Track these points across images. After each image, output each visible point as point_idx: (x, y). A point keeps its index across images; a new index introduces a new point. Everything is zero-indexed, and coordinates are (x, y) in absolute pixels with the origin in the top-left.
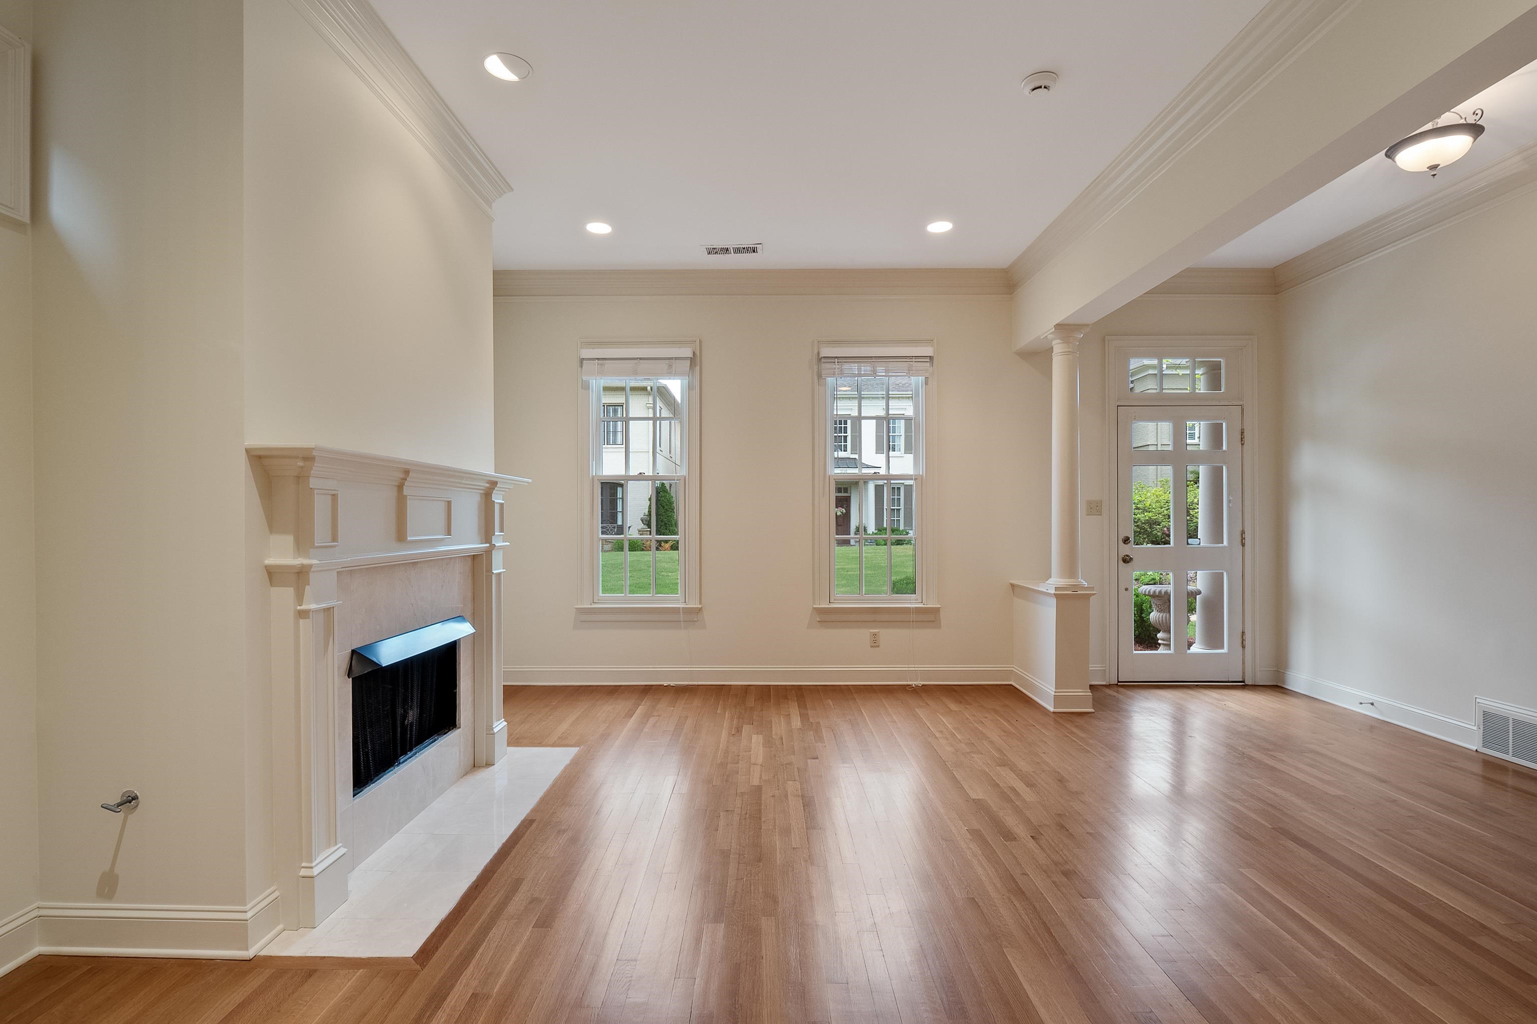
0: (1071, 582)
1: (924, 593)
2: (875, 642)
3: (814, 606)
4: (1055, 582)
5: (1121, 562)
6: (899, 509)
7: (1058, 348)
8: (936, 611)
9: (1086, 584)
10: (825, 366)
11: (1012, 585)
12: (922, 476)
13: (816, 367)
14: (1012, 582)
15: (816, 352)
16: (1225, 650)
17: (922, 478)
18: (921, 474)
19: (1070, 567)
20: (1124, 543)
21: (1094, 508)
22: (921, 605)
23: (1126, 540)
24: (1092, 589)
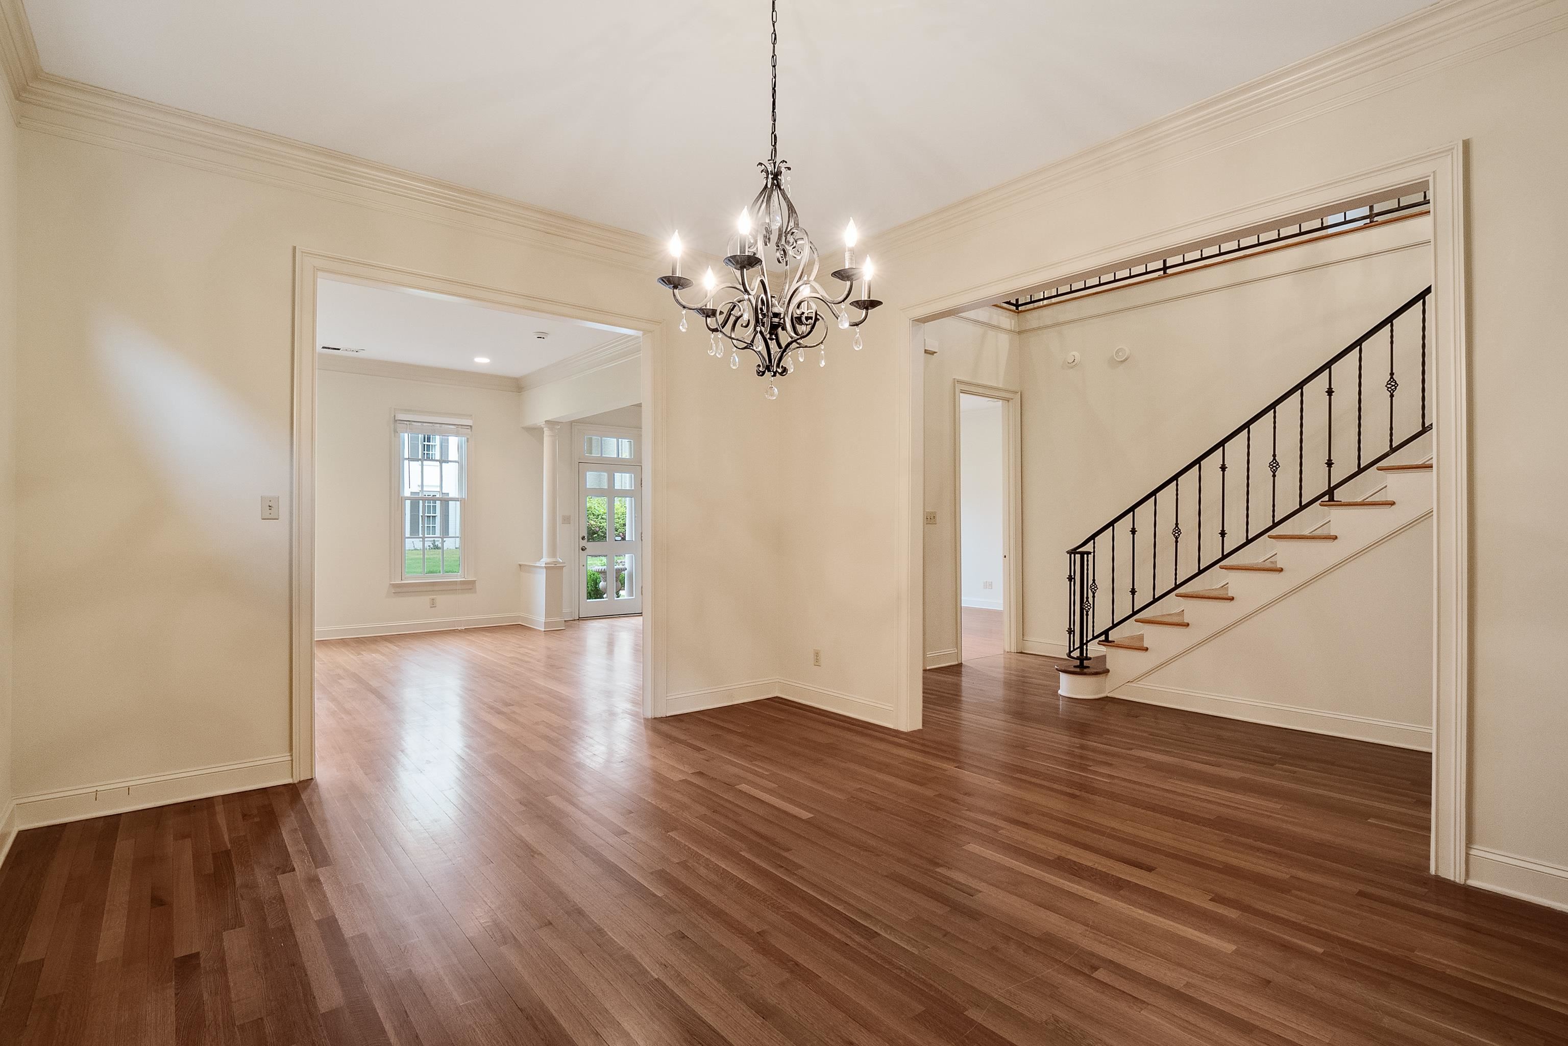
0: (554, 560)
1: (466, 571)
2: (433, 604)
3: (391, 583)
4: (545, 560)
5: (581, 550)
6: (435, 516)
7: (547, 432)
8: (473, 583)
9: (561, 561)
10: (399, 425)
11: (520, 565)
12: (465, 498)
13: (392, 426)
14: (520, 563)
15: (393, 415)
16: (634, 597)
17: (465, 501)
18: (464, 497)
19: (553, 552)
20: (582, 539)
21: (567, 520)
22: (464, 579)
23: (583, 538)
24: (564, 563)
